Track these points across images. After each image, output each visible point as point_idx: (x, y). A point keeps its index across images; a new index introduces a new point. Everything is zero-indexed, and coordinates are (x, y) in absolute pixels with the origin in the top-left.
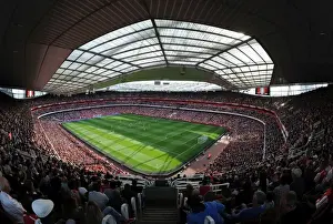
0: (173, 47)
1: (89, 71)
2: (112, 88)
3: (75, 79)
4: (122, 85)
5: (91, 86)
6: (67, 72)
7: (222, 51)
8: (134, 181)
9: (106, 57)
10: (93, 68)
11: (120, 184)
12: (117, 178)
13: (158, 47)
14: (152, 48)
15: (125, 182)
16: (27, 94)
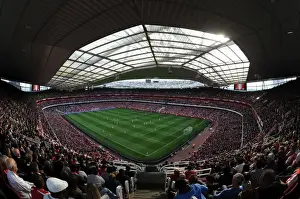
0: (162, 50)
1: (88, 69)
2: (108, 85)
3: (76, 77)
6: (69, 70)
7: (204, 53)
10: (92, 68)
11: (115, 169)
12: (112, 164)
16: (33, 88)
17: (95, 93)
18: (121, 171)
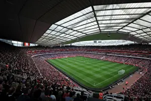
0: (104, 22)
1: (62, 35)
2: (73, 44)
3: (54, 39)
4: (78, 43)
5: (63, 43)
6: (50, 36)
7: (136, 19)
8: (82, 92)
9: (69, 29)
11: (74, 93)
12: (73, 90)
13: (96, 23)
14: (92, 24)
15: (77, 92)
17: (66, 48)
18: (78, 94)
